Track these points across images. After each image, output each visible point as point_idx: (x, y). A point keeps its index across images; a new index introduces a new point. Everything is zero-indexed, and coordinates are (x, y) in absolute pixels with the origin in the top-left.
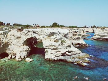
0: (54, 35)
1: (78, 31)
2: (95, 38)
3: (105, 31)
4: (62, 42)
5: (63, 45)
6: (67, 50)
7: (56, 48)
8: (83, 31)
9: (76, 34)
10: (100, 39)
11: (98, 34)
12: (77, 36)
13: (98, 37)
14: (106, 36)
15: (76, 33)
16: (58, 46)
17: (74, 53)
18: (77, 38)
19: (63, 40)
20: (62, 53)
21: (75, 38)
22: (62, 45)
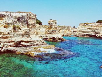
0: (4, 18)
1: (53, 23)
2: (77, 35)
3: (87, 27)
4: (14, 28)
5: (16, 32)
6: (24, 39)
7: (6, 36)
8: (69, 30)
9: (51, 27)
10: (83, 35)
11: (80, 30)
12: (52, 29)
13: (80, 33)
14: (88, 32)
15: (51, 25)
16: (9, 33)
17: (34, 44)
18: (53, 32)
19: (16, 25)
20: (15, 44)
21: (50, 31)
22: (14, 31)
